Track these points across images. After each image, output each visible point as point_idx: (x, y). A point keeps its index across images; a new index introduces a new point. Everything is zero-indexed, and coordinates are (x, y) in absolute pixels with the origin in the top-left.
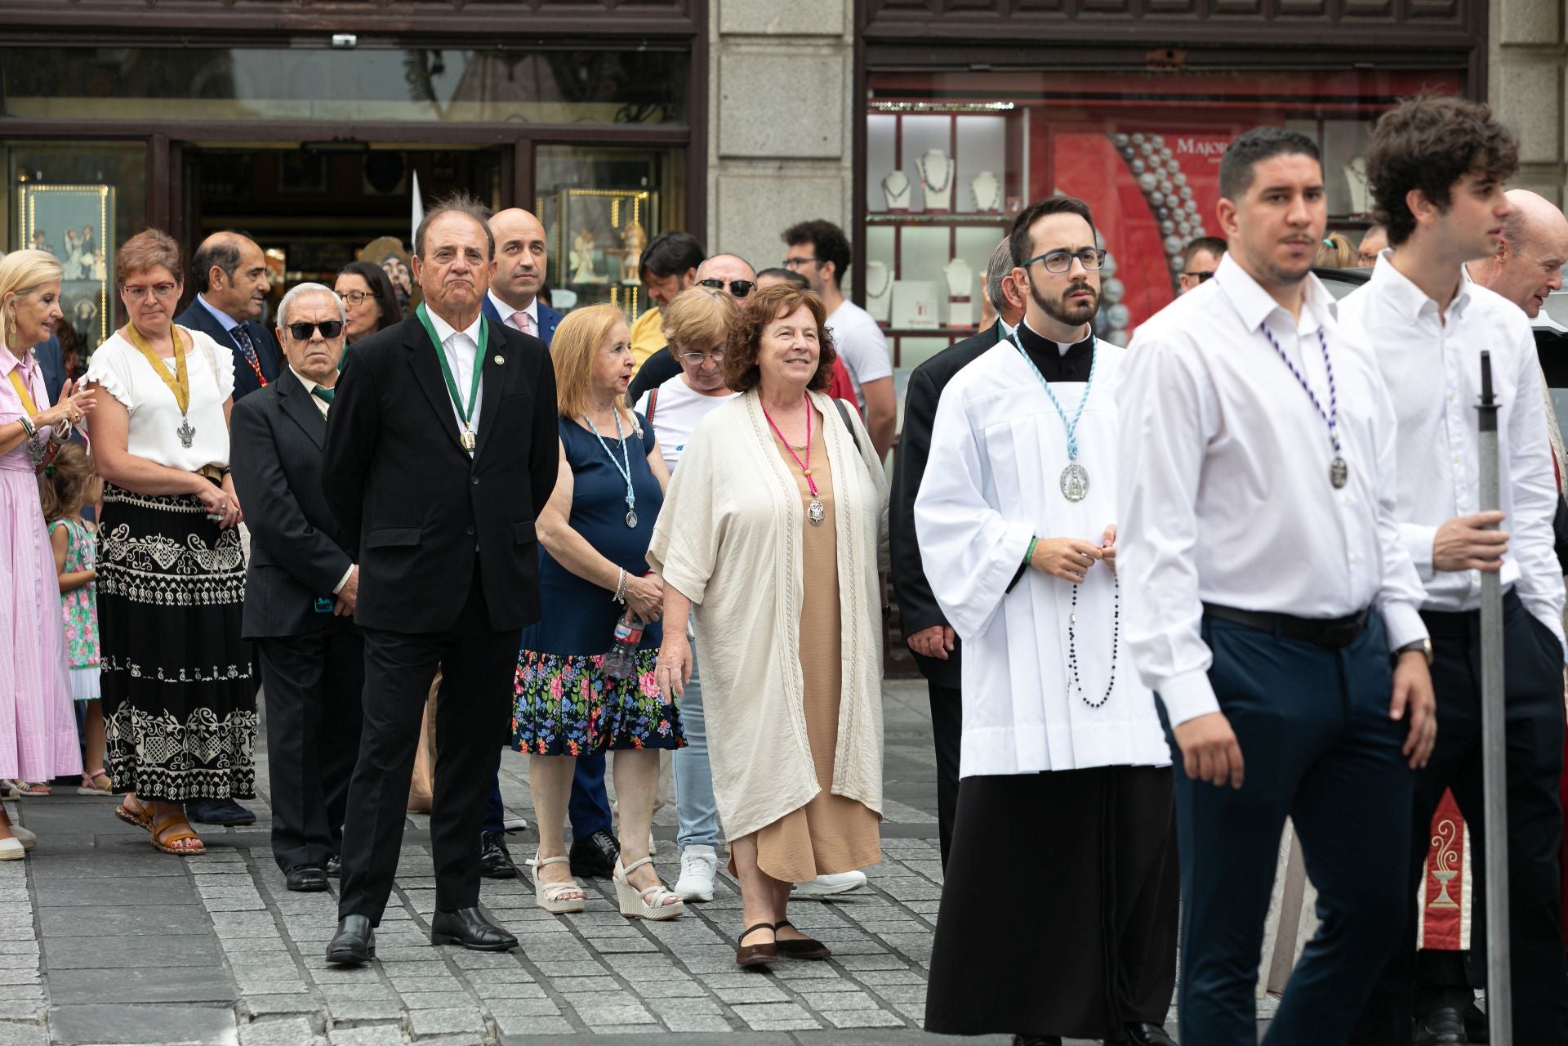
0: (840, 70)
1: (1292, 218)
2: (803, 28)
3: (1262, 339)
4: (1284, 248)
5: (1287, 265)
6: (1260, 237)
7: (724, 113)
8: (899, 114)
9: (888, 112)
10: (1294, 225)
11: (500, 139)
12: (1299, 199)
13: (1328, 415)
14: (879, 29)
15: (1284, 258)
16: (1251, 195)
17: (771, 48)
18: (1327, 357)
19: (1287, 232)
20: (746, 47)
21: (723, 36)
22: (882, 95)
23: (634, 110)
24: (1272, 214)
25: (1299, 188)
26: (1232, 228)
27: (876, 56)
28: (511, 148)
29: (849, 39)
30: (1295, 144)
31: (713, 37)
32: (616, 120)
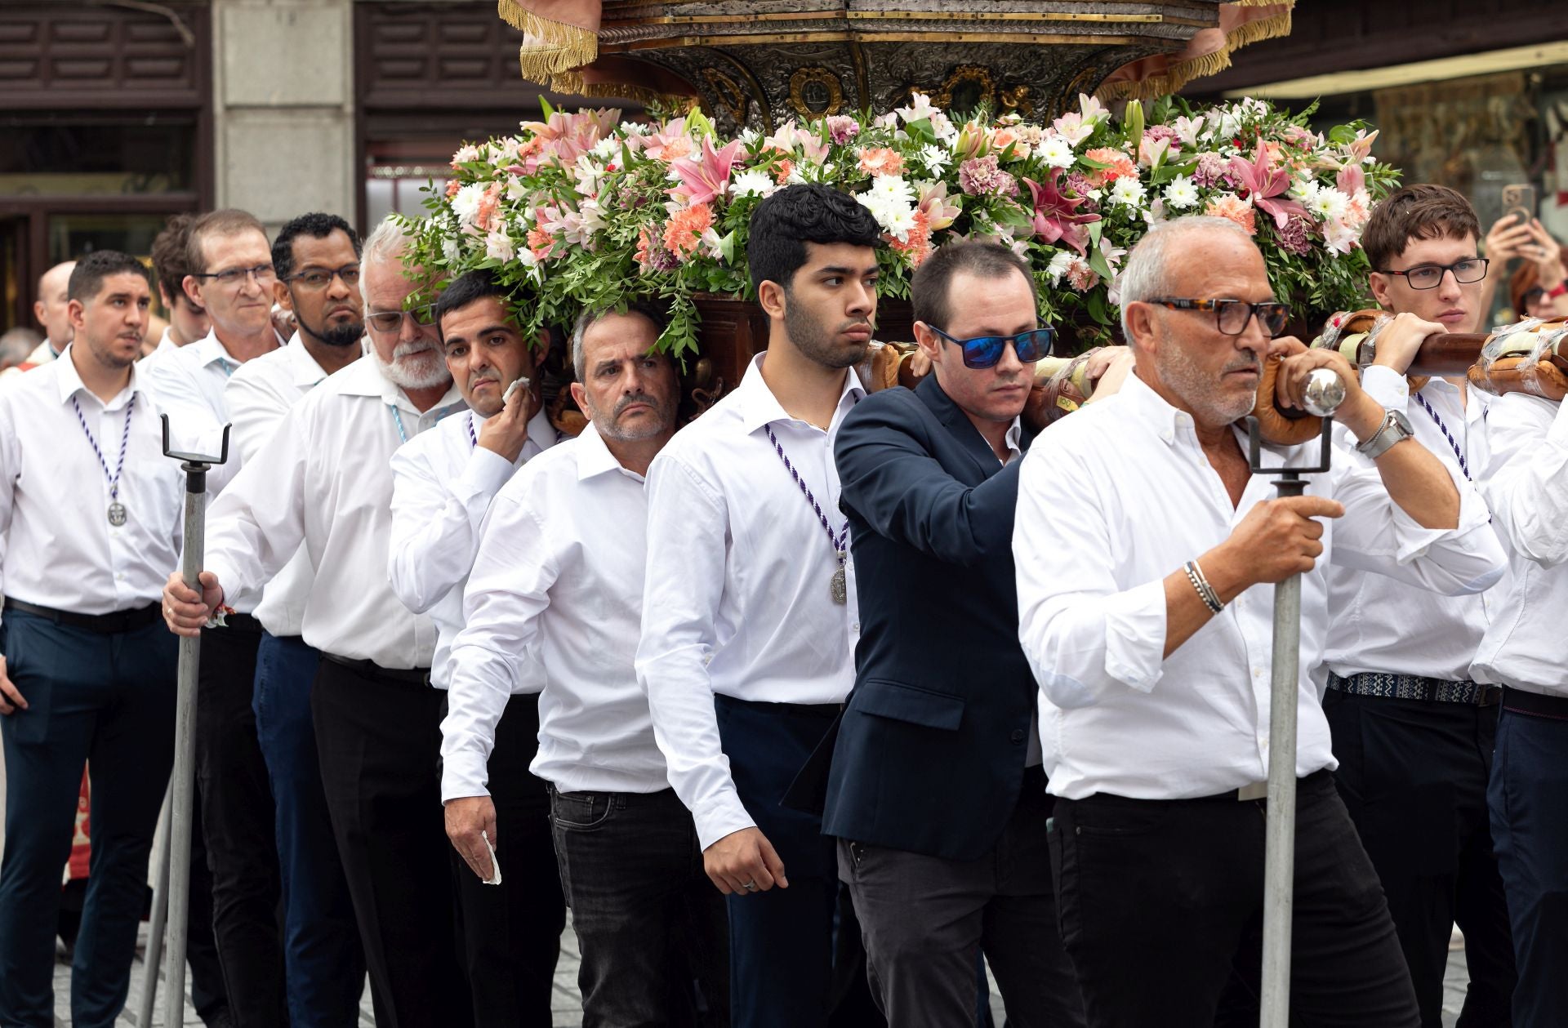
0: (341, 138)
1: (129, 320)
2: (305, 98)
3: (73, 409)
4: (121, 341)
5: (120, 354)
6: (102, 332)
7: (232, 182)
8: (396, 180)
9: (384, 177)
10: (131, 325)
11: (14, 210)
12: (135, 307)
13: (113, 478)
14: (378, 98)
15: (120, 348)
16: (100, 299)
17: (276, 119)
18: (127, 429)
19: (124, 330)
20: (251, 119)
21: (229, 109)
22: (381, 161)
23: (141, 180)
24: (114, 314)
25: (136, 297)
26: (78, 322)
27: (375, 125)
28: (25, 220)
29: (349, 108)
30: (135, 266)
31: (218, 108)
32: (124, 190)
